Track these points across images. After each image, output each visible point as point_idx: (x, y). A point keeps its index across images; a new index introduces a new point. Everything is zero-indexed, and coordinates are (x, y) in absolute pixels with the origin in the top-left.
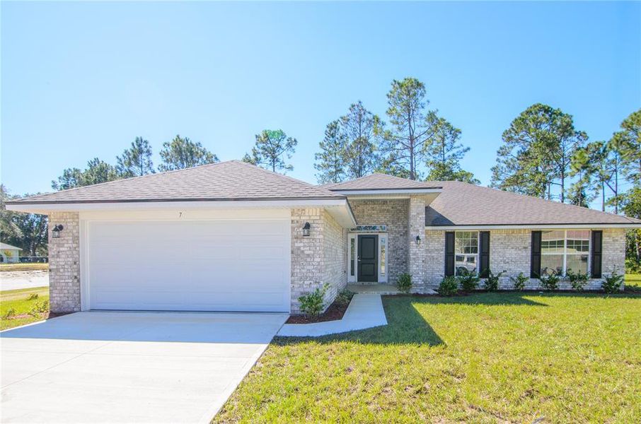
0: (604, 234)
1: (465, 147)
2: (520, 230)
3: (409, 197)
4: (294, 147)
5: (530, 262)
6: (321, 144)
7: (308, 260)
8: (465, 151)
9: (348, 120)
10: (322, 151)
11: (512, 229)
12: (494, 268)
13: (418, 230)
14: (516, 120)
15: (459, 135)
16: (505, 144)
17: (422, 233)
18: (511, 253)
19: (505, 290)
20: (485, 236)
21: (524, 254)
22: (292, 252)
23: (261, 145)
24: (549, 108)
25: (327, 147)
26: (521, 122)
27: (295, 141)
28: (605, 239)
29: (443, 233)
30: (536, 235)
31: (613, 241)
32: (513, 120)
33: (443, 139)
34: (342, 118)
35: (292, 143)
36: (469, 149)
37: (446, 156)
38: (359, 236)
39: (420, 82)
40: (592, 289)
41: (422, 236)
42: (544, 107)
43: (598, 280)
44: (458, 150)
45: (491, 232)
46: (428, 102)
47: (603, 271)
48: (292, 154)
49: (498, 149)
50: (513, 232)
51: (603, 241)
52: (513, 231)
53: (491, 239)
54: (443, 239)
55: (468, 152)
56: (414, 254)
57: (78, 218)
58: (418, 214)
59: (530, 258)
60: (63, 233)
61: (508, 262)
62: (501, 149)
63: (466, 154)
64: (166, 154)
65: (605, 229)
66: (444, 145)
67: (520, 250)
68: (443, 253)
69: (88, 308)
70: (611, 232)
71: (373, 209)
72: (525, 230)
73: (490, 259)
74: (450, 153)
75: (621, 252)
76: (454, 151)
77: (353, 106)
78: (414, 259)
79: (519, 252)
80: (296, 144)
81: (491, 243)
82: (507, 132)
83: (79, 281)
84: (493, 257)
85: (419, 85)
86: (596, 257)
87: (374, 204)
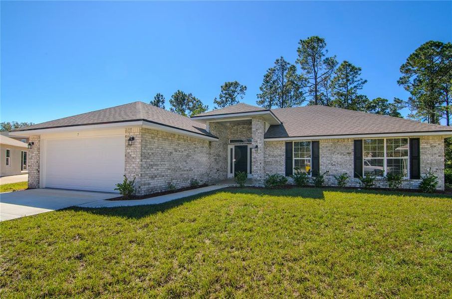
0: (421, 141)
1: (363, 81)
2: (344, 139)
3: (251, 118)
4: (245, 91)
5: (353, 165)
6: (261, 89)
7: (133, 160)
8: (363, 83)
9: (275, 70)
10: (261, 93)
11: (337, 139)
12: (322, 169)
13: (257, 142)
14: (411, 56)
15: (359, 72)
16: (404, 75)
17: (260, 143)
18: (337, 158)
19: (333, 187)
20: (316, 144)
21: (348, 158)
22: (126, 156)
23: (224, 92)
24: (439, 43)
25: (265, 90)
26: (414, 57)
27: (245, 87)
28: (422, 145)
29: (284, 143)
30: (358, 144)
31: (432, 147)
32: (409, 56)
33: (347, 76)
34: (270, 69)
35: (243, 89)
36: (366, 81)
37: (349, 88)
38: (235, 146)
39: (320, 38)
40: (411, 188)
41: (260, 145)
42: (434, 43)
43: (417, 180)
44: (357, 83)
45: (320, 142)
46: (327, 51)
47: (421, 173)
48: (244, 96)
49: (398, 79)
50: (338, 142)
51: (421, 146)
52: (338, 140)
53: (320, 147)
54: (284, 148)
55: (366, 83)
56: (255, 158)
57: (40, 138)
58: (257, 130)
59: (353, 162)
60: (33, 146)
61: (335, 165)
62: (401, 79)
63: (364, 85)
64: (171, 102)
65: (422, 136)
66: (348, 80)
67: (344, 155)
68: (284, 157)
69: (44, 187)
70: (428, 139)
71: (243, 128)
72: (348, 139)
73: (320, 162)
74: (352, 86)
75: (439, 156)
76: (355, 84)
77: (277, 60)
78: (254, 162)
79: (344, 157)
80: (246, 90)
81: (320, 150)
82: (403, 66)
83: (39, 172)
84: (322, 160)
85: (319, 40)
86: (414, 160)
87: (244, 124)
